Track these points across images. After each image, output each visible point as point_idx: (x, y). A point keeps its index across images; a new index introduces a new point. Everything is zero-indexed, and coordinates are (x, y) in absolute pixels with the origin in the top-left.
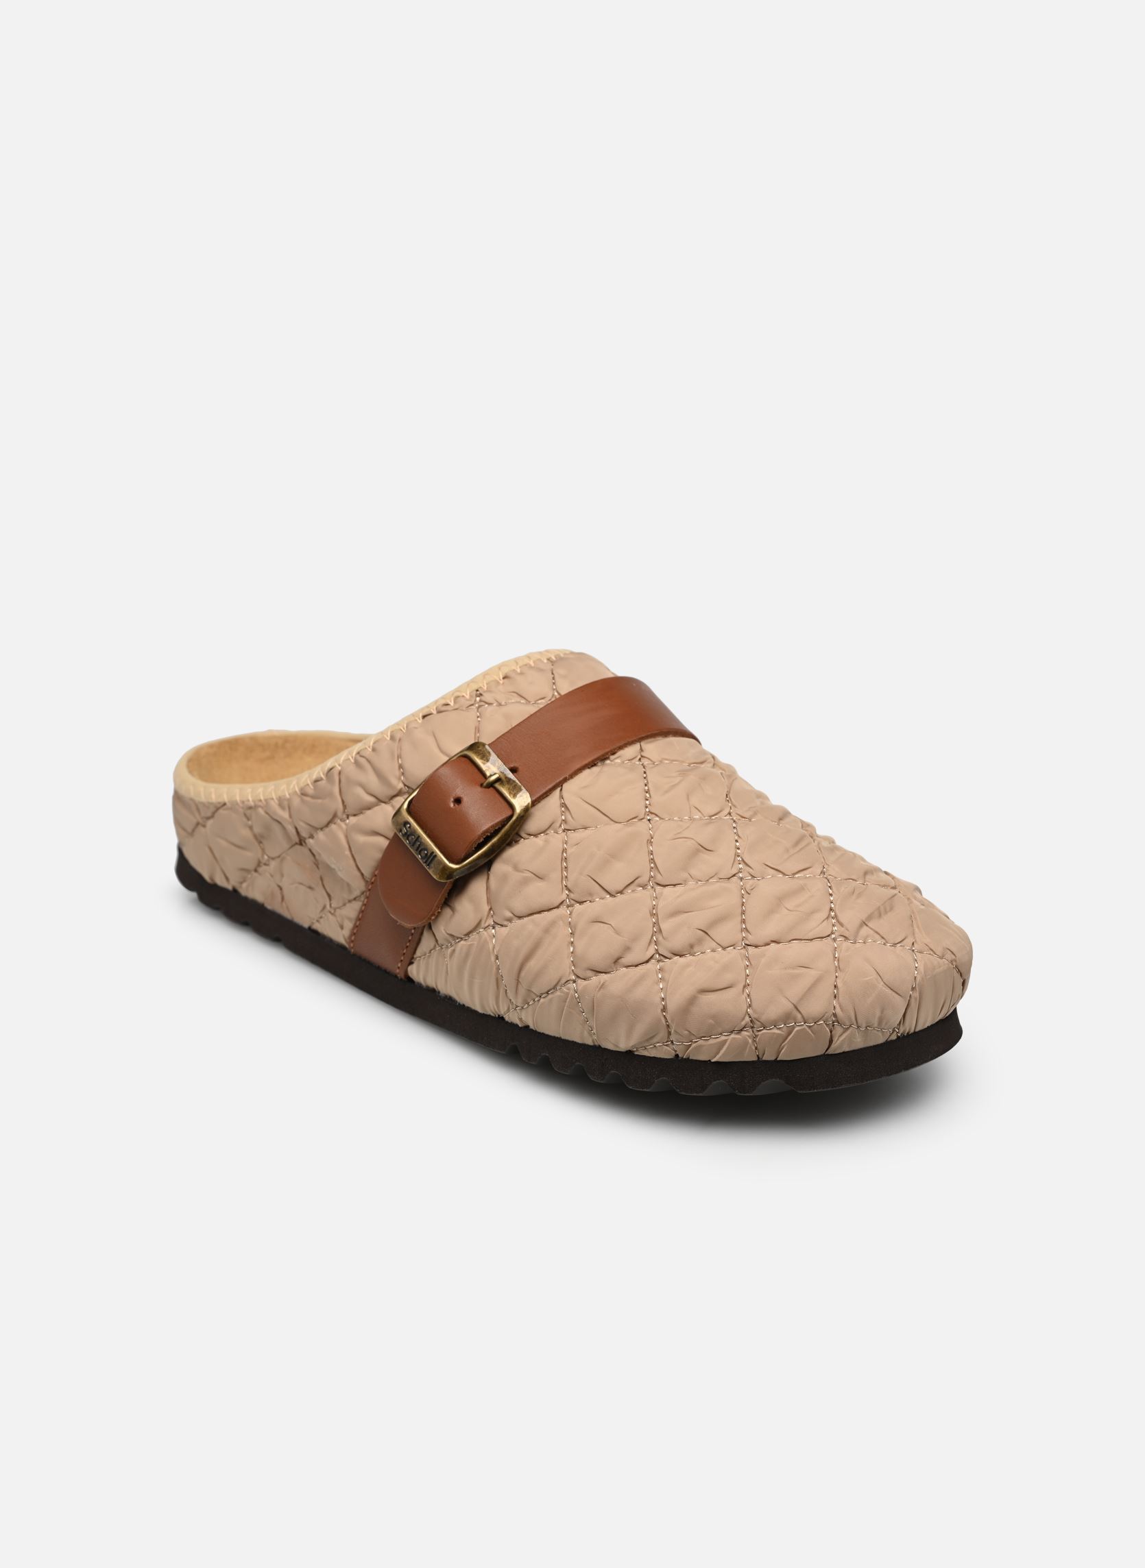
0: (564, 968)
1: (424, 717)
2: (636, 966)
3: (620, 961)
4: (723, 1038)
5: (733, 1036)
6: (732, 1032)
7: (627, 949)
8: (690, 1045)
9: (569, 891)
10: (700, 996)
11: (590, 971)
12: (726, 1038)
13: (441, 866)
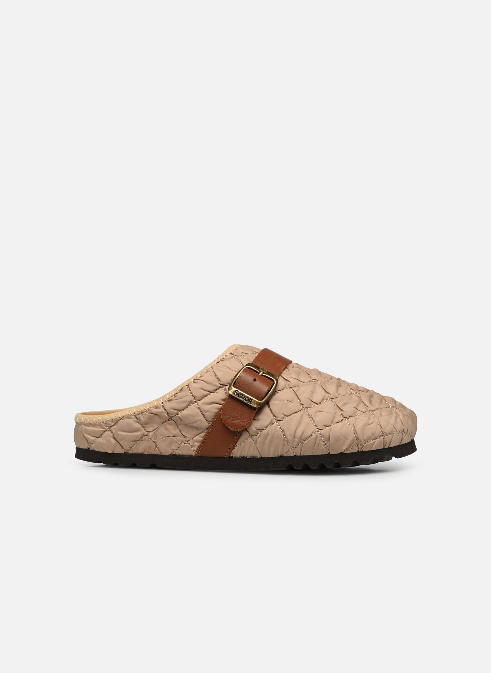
0: (313, 428)
1: (217, 363)
2: (339, 422)
3: (333, 421)
4: (374, 441)
5: (378, 439)
6: (377, 438)
7: (334, 417)
8: (364, 445)
9: (303, 405)
10: (366, 427)
11: (324, 426)
12: (376, 440)
13: (256, 402)
